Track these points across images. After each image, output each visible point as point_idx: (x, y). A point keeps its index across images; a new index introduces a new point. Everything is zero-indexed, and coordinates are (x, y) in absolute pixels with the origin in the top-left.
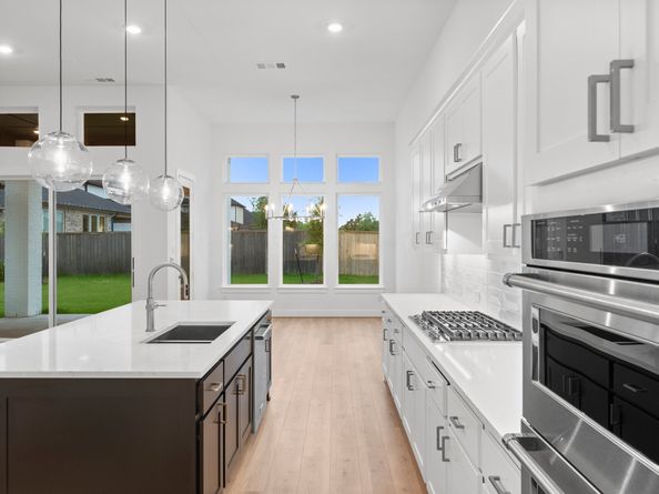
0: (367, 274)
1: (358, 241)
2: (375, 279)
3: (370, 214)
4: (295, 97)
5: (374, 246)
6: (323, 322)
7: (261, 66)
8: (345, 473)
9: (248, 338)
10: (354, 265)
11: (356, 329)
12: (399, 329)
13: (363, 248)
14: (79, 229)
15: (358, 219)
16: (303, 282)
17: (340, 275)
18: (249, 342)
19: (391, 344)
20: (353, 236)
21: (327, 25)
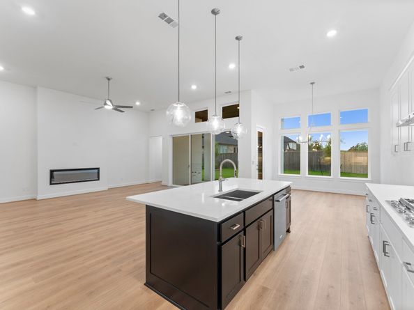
0: (362, 173)
1: (356, 156)
2: (366, 176)
3: (365, 143)
4: (312, 83)
5: (366, 158)
6: (330, 196)
7: (291, 70)
8: (328, 296)
9: (270, 200)
10: (353, 168)
11: (351, 201)
12: (378, 208)
13: (360, 159)
14: (233, 152)
15: (357, 146)
16: (322, 175)
17: (341, 173)
18: (271, 202)
19: (371, 216)
20: (353, 154)
21: (326, 33)
